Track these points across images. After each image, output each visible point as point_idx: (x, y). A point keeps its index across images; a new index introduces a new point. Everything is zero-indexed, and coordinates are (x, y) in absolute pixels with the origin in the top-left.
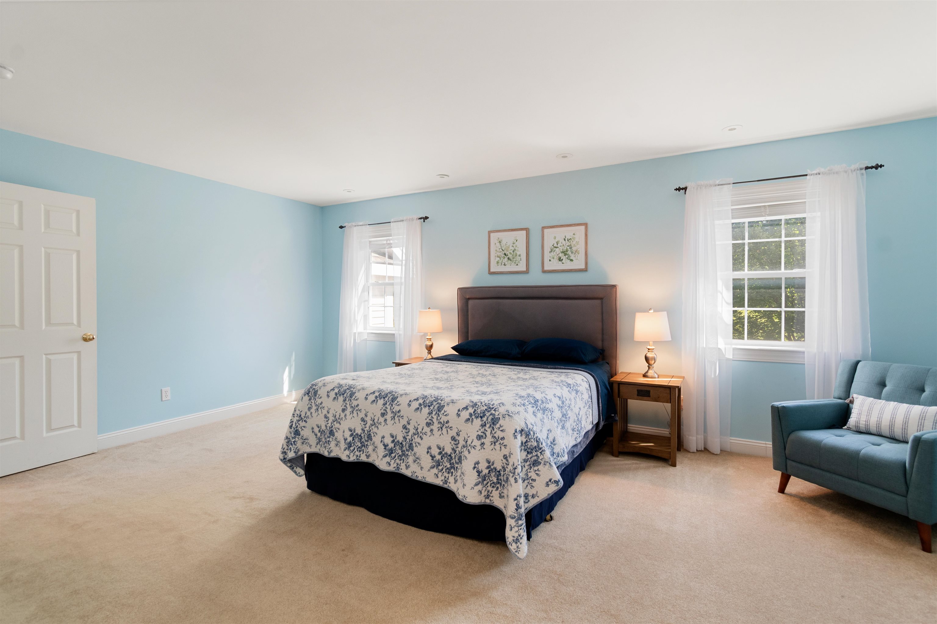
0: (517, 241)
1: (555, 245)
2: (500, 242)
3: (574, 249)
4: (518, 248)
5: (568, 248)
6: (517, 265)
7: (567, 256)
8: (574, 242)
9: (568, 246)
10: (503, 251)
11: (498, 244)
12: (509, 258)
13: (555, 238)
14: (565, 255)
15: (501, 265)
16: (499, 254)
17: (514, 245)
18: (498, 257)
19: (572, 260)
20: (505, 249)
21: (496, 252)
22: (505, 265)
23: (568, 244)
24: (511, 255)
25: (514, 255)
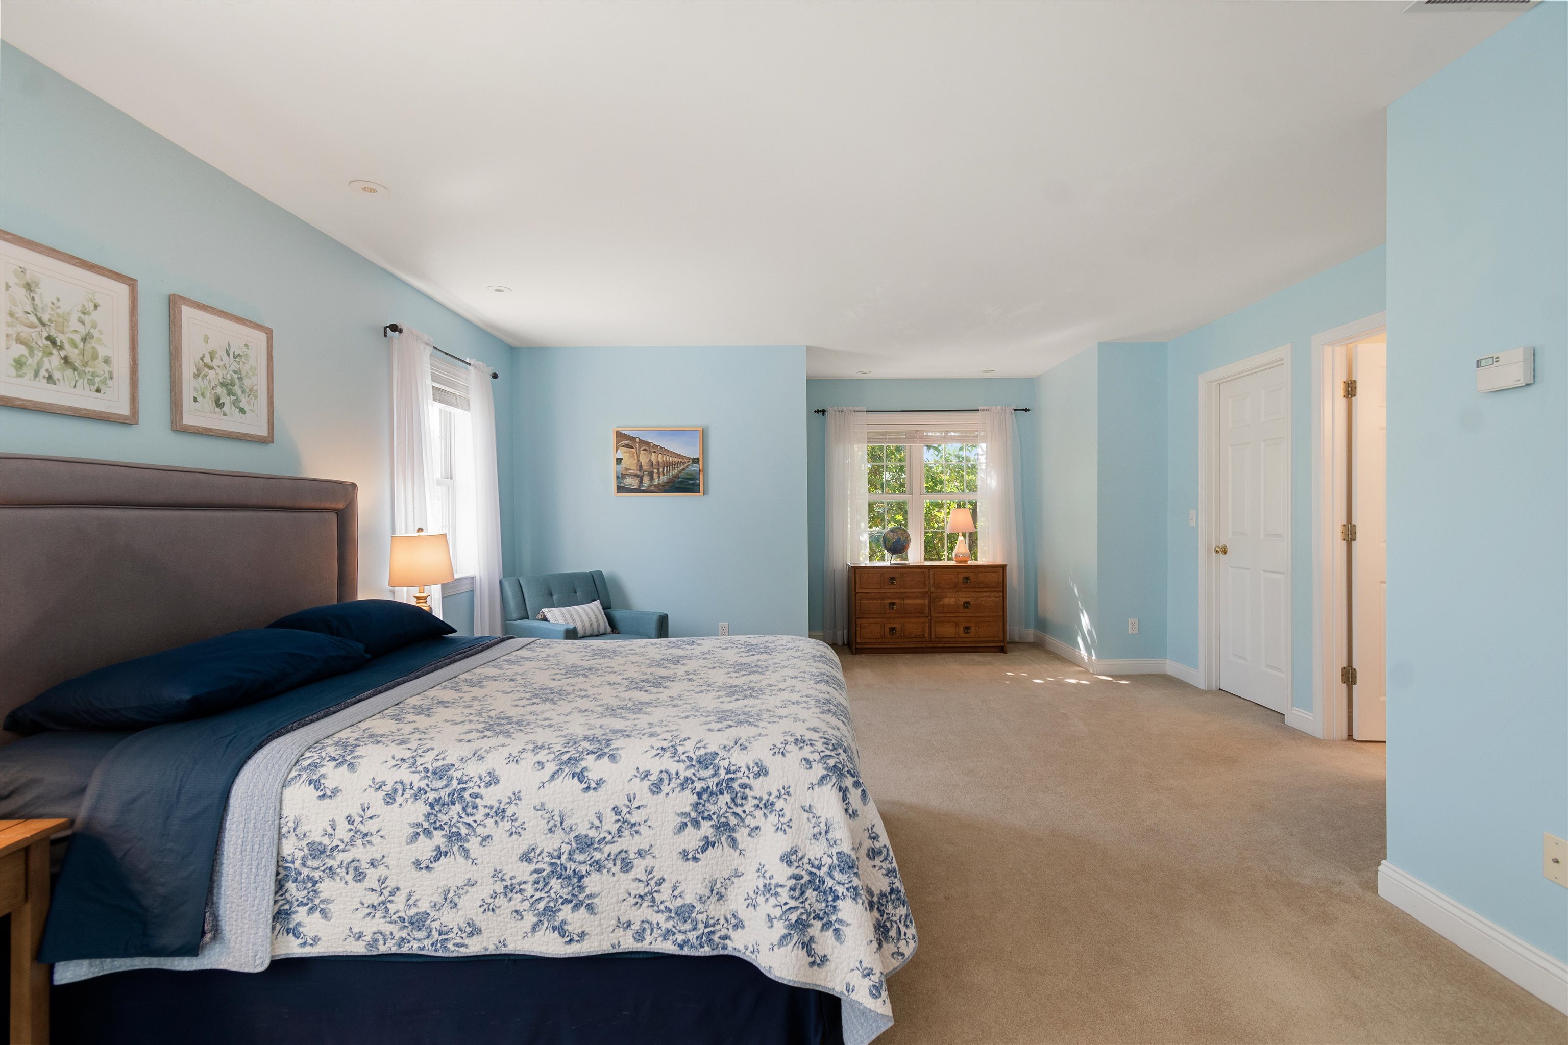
0: (96, 306)
1: (207, 359)
2: (29, 287)
3: (247, 382)
4: (101, 332)
5: (235, 376)
6: (98, 391)
7: (232, 398)
8: (247, 367)
9: (235, 372)
10: (44, 325)
11: (20, 293)
12: (66, 360)
13: (206, 340)
14: (229, 395)
15: (36, 374)
16: (25, 332)
17: (86, 319)
18: (19, 341)
19: (242, 411)
20: (51, 321)
21: (10, 319)
22: (50, 379)
23: (235, 366)
24: (76, 351)
25: (88, 354)
